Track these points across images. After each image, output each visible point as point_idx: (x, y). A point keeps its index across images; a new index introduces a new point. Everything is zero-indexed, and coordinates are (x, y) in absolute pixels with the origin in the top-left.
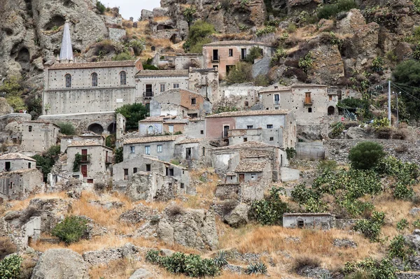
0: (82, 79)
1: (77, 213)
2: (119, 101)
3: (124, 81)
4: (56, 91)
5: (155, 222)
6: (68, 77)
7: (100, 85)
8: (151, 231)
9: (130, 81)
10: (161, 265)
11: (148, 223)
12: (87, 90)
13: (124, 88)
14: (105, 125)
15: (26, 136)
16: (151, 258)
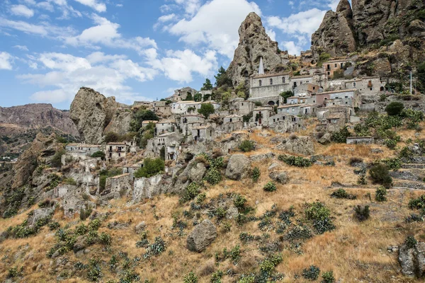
0: (266, 82)
1: (250, 140)
2: (282, 90)
3: (284, 81)
4: (255, 88)
5: (284, 142)
6: (260, 81)
7: (274, 84)
8: (283, 147)
9: (287, 81)
10: (285, 162)
11: (281, 143)
12: (268, 87)
13: (284, 84)
14: (275, 101)
15: (241, 107)
16: (281, 158)
